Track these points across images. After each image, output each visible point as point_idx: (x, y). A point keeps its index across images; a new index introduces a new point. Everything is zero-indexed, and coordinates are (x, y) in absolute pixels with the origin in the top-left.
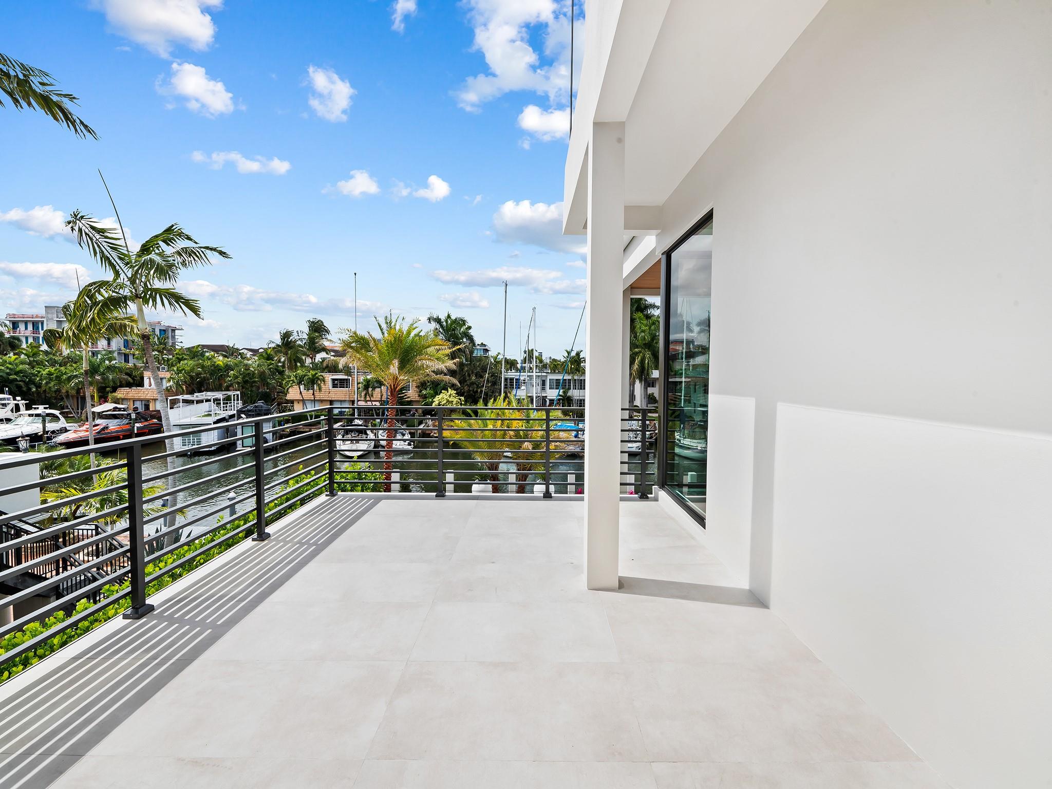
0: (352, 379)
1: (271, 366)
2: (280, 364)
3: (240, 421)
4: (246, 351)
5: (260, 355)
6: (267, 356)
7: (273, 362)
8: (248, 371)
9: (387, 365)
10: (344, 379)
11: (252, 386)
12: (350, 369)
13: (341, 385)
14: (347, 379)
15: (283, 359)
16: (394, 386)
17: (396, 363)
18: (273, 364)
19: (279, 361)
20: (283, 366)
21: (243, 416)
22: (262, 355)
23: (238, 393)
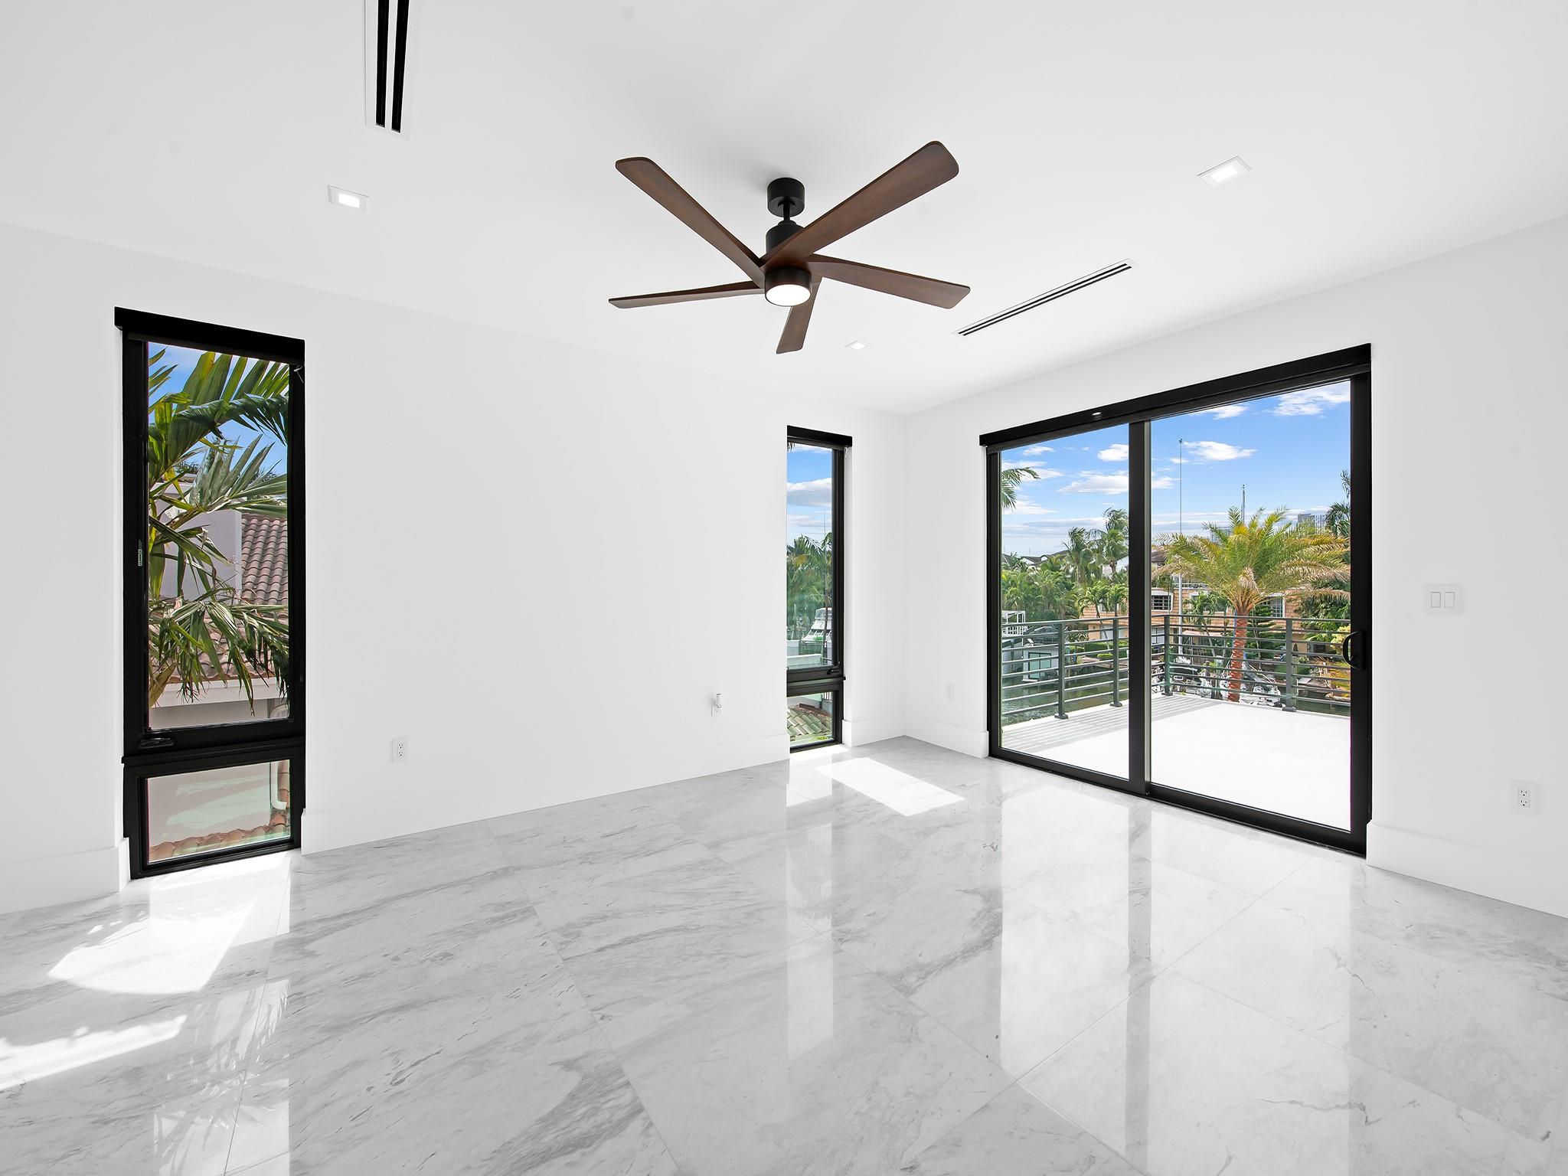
0: (1174, 597)
1: (1058, 579)
2: (1069, 576)
3: (1027, 646)
4: (1029, 562)
5: (1043, 565)
6: (1052, 564)
7: (1060, 573)
8: (1033, 586)
9: (1233, 574)
10: (1161, 597)
11: (1037, 605)
12: (1172, 581)
13: (1157, 605)
14: (1166, 597)
15: (1071, 570)
16: (1243, 603)
17: (1249, 571)
18: (1060, 575)
19: (1068, 573)
20: (1073, 579)
21: (1030, 640)
22: (1046, 565)
23: (1024, 612)
